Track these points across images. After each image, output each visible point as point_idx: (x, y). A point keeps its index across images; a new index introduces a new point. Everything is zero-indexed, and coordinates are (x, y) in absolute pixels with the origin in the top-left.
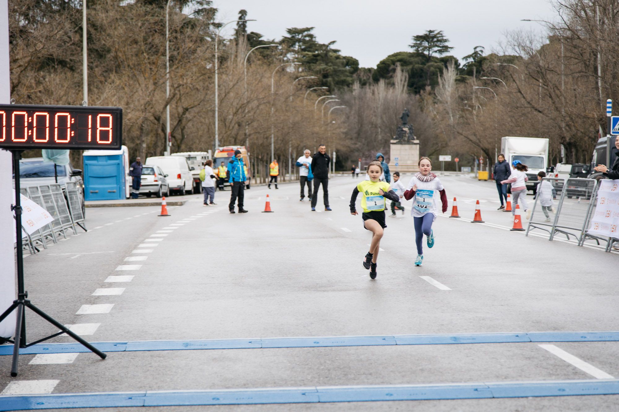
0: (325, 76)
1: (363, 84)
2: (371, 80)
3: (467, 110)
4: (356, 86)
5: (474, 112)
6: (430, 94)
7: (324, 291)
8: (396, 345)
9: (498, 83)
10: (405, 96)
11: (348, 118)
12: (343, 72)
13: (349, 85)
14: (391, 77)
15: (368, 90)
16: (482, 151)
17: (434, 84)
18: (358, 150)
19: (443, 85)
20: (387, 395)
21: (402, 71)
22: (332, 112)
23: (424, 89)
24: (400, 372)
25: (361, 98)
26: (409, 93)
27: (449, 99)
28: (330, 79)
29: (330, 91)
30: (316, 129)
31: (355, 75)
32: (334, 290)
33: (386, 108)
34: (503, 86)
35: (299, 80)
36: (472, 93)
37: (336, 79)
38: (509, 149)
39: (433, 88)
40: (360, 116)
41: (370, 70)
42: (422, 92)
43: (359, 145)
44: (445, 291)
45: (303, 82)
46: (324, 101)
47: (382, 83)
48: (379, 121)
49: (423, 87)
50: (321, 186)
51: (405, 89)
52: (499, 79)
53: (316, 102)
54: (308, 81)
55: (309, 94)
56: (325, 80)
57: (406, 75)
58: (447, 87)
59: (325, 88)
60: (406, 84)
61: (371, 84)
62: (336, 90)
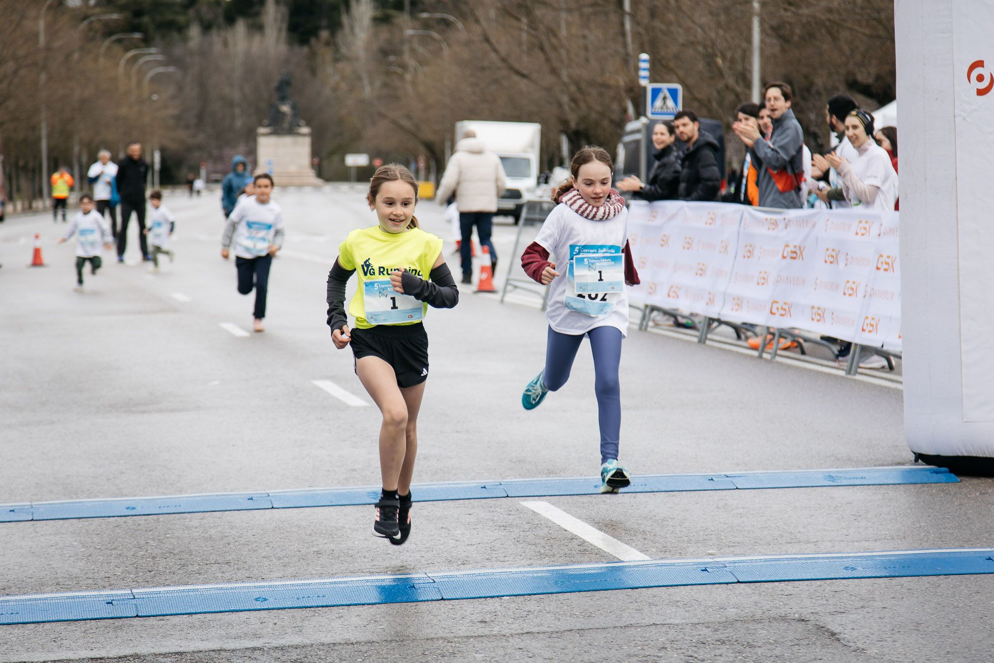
0: (138, 13)
1: (207, 27)
2: (221, 20)
3: (396, 73)
4: (194, 32)
5: (408, 77)
6: (327, 44)
7: (143, 412)
8: (273, 508)
9: (447, 24)
10: (283, 48)
11: (180, 88)
12: (170, 6)
13: (181, 29)
14: (258, 14)
15: (216, 38)
16: (423, 147)
17: (335, 26)
18: (200, 147)
19: (352, 28)
20: (257, 600)
21: (277, 3)
22: (153, 80)
23: (317, 36)
24: (280, 558)
25: (204, 53)
26: (290, 43)
27: (362, 54)
28: (146, 19)
29: (147, 41)
30: (123, 111)
31: (191, 12)
32: (160, 411)
33: (250, 70)
34: (457, 29)
35: (91, 23)
36: (402, 42)
37: (158, 18)
39: (333, 34)
40: (202, 85)
42: (313, 41)
43: (201, 138)
44: (358, 409)
45: (97, 26)
46: (135, 58)
47: (241, 26)
48: (236, 95)
49: (314, 32)
50: (134, 217)
51: (284, 34)
52: (451, 18)
53: (123, 62)
54: (106, 24)
55: (109, 48)
56: (137, 21)
57: (284, 9)
58: (357, 30)
59: (137, 36)
60: (285, 26)
61: (219, 27)
62: (158, 40)
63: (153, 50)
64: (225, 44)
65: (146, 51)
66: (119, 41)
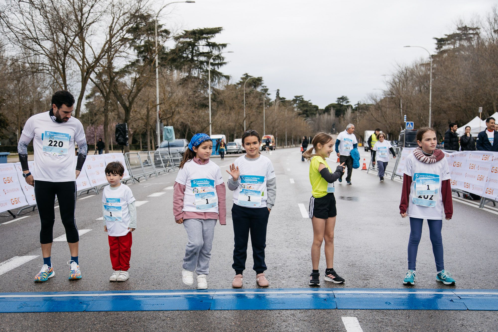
0: (306, 111)
1: (320, 114)
2: (323, 113)
4: (317, 115)
6: (342, 117)
10: (334, 118)
11: (314, 125)
12: (313, 110)
13: (315, 115)
14: (330, 112)
15: (321, 116)
16: (360, 137)
17: (344, 114)
21: (333, 110)
22: (309, 123)
23: (340, 116)
25: (319, 119)
27: (349, 119)
28: (308, 112)
29: (308, 116)
31: (317, 111)
33: (327, 122)
36: (356, 116)
37: (311, 112)
38: (367, 135)
39: (343, 115)
40: (318, 125)
41: (322, 110)
46: (305, 119)
47: (326, 114)
49: (340, 115)
51: (334, 115)
52: (366, 111)
53: (303, 120)
58: (348, 115)
59: (306, 115)
61: (322, 114)
63: (309, 118)
64: (323, 117)
65: (307, 118)
66: (302, 116)
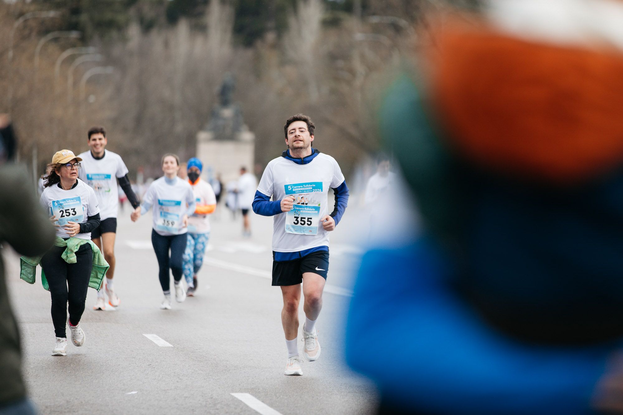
0: (76, 11)
1: (147, 27)
2: (163, 19)
3: (344, 79)
4: (134, 31)
5: (357, 83)
6: (273, 47)
9: (397, 29)
11: (118, 90)
13: (121, 28)
14: (201, 14)
15: (156, 39)
19: (299, 31)
21: (222, 3)
22: (90, 81)
26: (235, 45)
27: (309, 58)
28: (84, 17)
29: (84, 41)
30: (58, 112)
31: (132, 12)
33: (192, 74)
34: (408, 35)
35: (26, 21)
37: (97, 17)
39: (279, 36)
40: (141, 87)
42: (258, 43)
45: (32, 23)
46: (72, 58)
47: (183, 26)
48: (178, 98)
49: (259, 34)
51: (228, 36)
53: (59, 62)
54: (42, 22)
55: (45, 47)
56: (74, 19)
57: (229, 11)
59: (74, 35)
60: (229, 27)
61: (161, 27)
62: (96, 38)
63: (91, 49)
64: (166, 44)
65: (84, 50)
66: (56, 40)
